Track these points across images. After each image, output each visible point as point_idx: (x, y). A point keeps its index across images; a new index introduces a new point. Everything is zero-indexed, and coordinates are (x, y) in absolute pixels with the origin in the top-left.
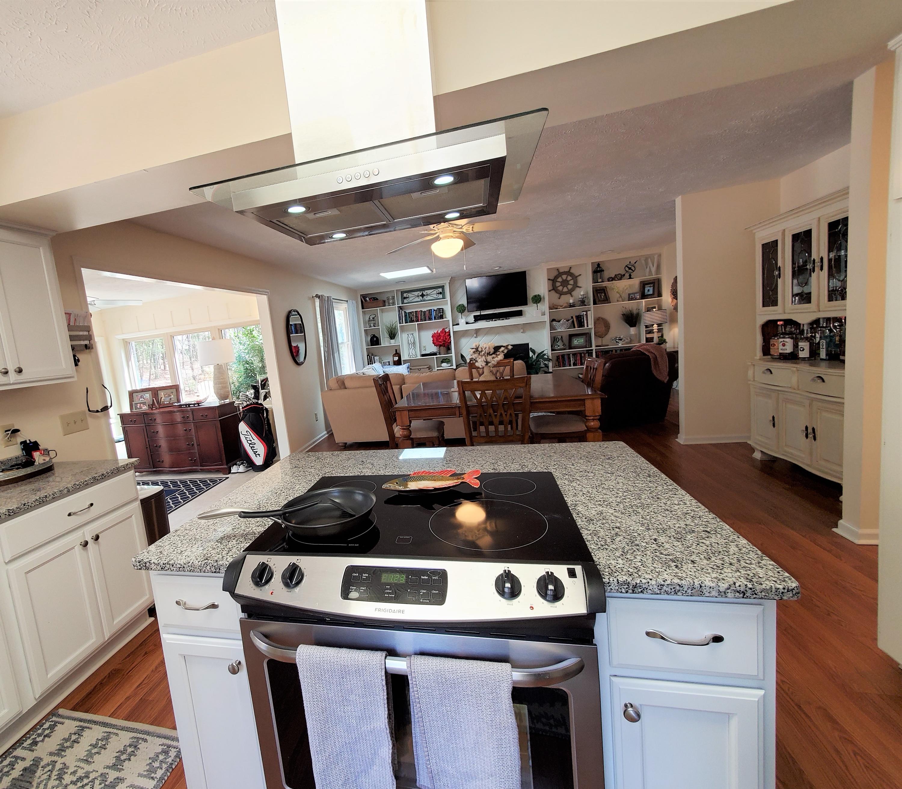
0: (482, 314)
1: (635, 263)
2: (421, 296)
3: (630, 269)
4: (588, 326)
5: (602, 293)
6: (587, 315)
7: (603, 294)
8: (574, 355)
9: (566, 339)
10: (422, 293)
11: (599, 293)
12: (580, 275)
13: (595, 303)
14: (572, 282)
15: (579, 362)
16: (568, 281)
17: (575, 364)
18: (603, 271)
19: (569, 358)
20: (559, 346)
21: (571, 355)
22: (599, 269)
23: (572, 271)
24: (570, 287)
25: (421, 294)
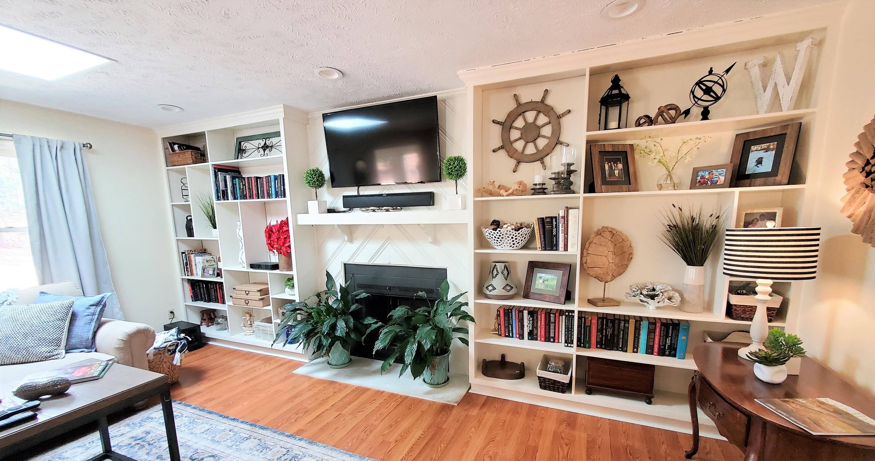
0: (361, 193)
1: (727, 71)
2: (262, 147)
3: (708, 91)
4: (566, 249)
5: (616, 161)
6: (566, 218)
7: (620, 166)
8: (533, 313)
9: (521, 272)
10: (265, 143)
11: (609, 161)
12: (569, 111)
13: (590, 188)
14: (547, 131)
15: (541, 331)
16: (539, 128)
17: (532, 336)
18: (626, 97)
19: (521, 320)
20: (494, 289)
21: (526, 313)
22: (616, 92)
23: (549, 101)
24: (542, 143)
25: (262, 143)
